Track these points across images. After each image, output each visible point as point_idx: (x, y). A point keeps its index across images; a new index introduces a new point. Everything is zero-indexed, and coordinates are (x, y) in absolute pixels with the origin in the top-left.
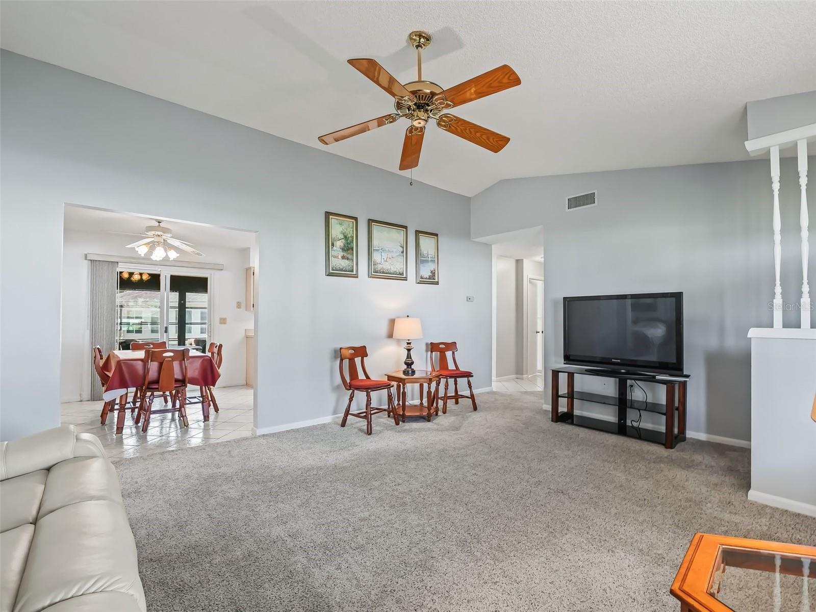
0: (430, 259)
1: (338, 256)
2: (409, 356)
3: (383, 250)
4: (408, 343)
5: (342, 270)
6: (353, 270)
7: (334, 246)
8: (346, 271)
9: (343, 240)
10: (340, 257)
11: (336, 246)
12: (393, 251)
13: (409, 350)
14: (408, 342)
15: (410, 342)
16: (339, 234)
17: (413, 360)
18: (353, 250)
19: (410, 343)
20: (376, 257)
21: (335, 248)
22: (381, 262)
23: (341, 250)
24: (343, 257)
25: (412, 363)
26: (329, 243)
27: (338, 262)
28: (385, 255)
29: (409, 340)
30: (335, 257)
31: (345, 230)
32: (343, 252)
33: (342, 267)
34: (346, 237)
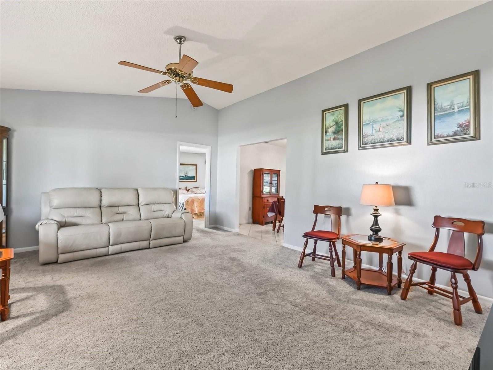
0: (456, 110)
1: (330, 139)
2: (376, 223)
3: (375, 122)
4: (375, 210)
5: (334, 149)
6: (342, 147)
7: (327, 133)
8: (337, 149)
9: (334, 126)
10: (332, 139)
11: (329, 132)
12: (388, 119)
13: (376, 217)
14: (375, 208)
15: (377, 208)
16: (331, 122)
17: (381, 227)
18: (343, 131)
19: (377, 210)
20: (367, 130)
21: (328, 134)
22: (372, 133)
23: (333, 134)
24: (334, 139)
25: (380, 230)
26: (324, 131)
27: (331, 143)
28: (377, 127)
29: (376, 207)
30: (328, 140)
31: (337, 118)
32: (334, 135)
33: (333, 147)
34: (337, 123)
